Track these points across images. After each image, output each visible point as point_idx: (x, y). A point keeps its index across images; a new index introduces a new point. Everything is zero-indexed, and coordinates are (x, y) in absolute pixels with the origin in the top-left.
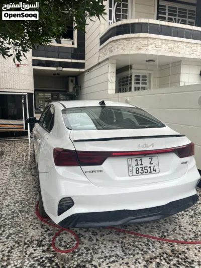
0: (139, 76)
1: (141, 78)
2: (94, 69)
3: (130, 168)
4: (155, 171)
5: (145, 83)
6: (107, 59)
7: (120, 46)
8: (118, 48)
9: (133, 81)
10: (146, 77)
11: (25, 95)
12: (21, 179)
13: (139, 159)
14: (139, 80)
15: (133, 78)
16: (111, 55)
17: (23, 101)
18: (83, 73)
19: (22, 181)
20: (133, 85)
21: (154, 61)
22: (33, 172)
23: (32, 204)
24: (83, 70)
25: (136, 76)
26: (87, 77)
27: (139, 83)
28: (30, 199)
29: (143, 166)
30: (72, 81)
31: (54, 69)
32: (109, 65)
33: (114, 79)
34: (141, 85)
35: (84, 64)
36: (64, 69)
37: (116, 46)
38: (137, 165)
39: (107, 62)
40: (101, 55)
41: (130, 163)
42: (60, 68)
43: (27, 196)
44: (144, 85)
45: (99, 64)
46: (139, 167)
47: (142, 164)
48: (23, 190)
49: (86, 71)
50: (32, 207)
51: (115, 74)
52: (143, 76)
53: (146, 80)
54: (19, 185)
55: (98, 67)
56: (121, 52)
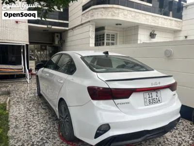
0: (109, 35)
1: (111, 36)
2: (77, 28)
3: (145, 100)
4: (159, 101)
5: (114, 40)
6: (89, 21)
7: (100, 13)
8: (98, 14)
9: (105, 38)
10: (114, 35)
11: (24, 46)
12: (36, 112)
13: (150, 93)
14: (109, 37)
15: (105, 36)
16: (93, 18)
17: (22, 50)
18: (67, 30)
19: (37, 114)
20: (105, 41)
21: (121, 25)
22: (43, 107)
23: (53, 131)
24: (67, 28)
25: (107, 35)
26: (70, 34)
27: (109, 40)
28: (50, 128)
29: (153, 98)
30: (57, 36)
31: (46, 26)
32: (91, 26)
33: (94, 36)
34: (110, 41)
35: (68, 24)
36: (53, 27)
37: (96, 13)
38: (149, 97)
39: (89, 23)
40: (83, 18)
41: (145, 96)
42: (49, 26)
43: (47, 125)
44: (112, 42)
45: (82, 24)
46: (151, 98)
47: (152, 97)
48: (41, 121)
49: (70, 29)
50: (55, 134)
51: (94, 32)
52: (112, 35)
53: (114, 38)
54: (36, 117)
55: (80, 27)
56: (100, 17)
